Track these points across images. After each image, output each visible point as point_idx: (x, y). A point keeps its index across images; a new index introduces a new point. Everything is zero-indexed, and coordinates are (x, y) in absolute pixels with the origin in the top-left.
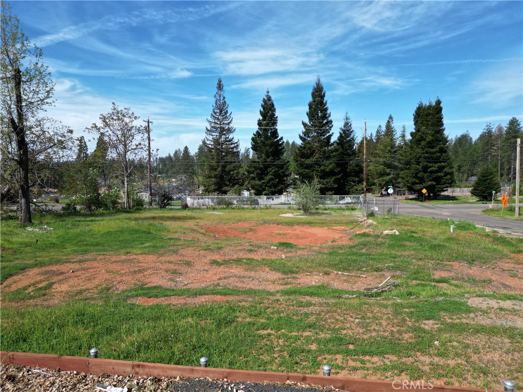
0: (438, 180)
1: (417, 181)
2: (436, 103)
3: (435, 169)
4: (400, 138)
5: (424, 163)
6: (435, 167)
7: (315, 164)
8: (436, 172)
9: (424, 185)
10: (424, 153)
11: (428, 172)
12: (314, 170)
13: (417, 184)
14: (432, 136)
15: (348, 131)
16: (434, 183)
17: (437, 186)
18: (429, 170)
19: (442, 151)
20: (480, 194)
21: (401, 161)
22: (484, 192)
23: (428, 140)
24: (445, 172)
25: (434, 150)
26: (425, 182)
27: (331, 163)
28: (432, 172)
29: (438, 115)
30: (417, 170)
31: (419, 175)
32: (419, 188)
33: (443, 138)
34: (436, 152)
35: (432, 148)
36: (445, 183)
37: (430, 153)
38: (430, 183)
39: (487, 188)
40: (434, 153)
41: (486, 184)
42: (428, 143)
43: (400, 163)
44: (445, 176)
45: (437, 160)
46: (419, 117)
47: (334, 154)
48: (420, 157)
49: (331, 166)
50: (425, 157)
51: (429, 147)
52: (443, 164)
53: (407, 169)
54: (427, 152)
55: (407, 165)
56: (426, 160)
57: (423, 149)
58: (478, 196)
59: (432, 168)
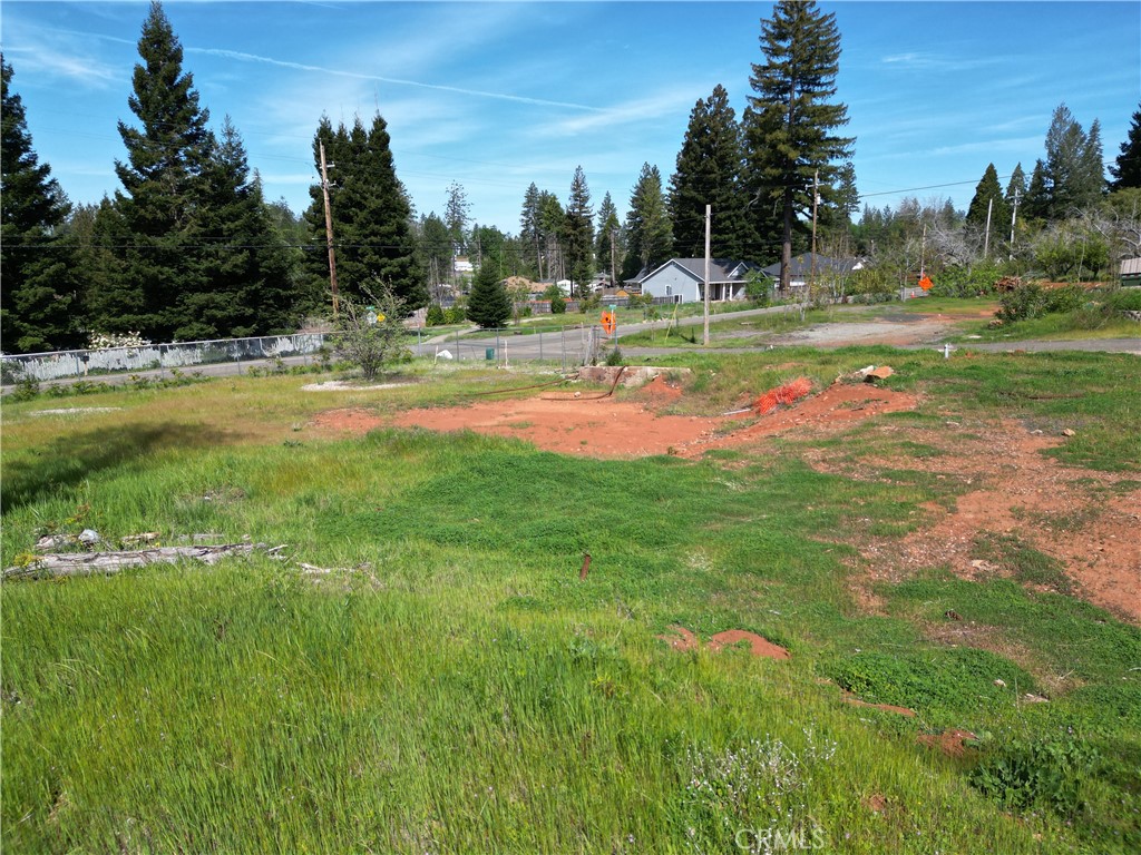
2: (375, 124)
3: (394, 269)
5: (370, 257)
6: (393, 265)
8: (396, 276)
10: (367, 236)
11: (380, 276)
14: (378, 197)
18: (382, 272)
19: (401, 230)
22: (491, 315)
23: (373, 206)
24: (413, 277)
25: (383, 229)
28: (390, 277)
34: (392, 233)
35: (381, 223)
37: (382, 236)
39: (496, 305)
40: (388, 235)
41: (492, 300)
42: (373, 212)
45: (392, 254)
48: (359, 243)
50: (372, 243)
51: (376, 223)
52: (406, 259)
53: (313, 271)
54: (374, 233)
55: (313, 261)
56: (373, 249)
57: (362, 226)
58: (479, 322)
59: (388, 268)
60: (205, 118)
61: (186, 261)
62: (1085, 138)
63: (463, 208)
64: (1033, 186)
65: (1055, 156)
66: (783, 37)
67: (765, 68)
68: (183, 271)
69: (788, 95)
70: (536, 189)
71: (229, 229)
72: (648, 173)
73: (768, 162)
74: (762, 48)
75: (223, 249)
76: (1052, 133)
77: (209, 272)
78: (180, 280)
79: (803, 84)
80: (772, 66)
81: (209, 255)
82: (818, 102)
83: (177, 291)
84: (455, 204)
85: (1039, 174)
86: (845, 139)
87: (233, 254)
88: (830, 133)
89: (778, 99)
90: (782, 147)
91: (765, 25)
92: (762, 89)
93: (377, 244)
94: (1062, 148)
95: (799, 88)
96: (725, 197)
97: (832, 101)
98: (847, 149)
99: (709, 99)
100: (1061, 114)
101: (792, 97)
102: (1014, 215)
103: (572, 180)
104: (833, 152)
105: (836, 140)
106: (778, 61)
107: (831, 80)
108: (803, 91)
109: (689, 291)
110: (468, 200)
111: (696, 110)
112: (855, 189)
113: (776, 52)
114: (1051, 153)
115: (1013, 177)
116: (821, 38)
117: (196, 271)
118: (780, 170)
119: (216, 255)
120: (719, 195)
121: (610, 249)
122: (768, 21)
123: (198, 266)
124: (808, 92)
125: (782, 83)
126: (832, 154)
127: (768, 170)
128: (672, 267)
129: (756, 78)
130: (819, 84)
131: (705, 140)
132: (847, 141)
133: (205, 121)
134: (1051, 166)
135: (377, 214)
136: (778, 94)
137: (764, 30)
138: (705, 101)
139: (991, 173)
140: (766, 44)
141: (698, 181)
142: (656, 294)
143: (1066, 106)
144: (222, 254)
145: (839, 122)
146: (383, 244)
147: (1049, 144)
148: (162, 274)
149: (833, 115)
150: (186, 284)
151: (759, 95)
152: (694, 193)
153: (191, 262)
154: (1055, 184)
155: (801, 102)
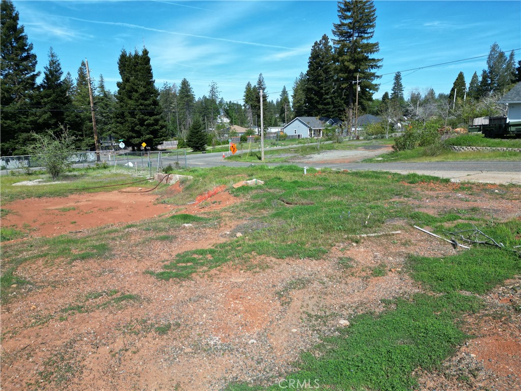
0: (155, 133)
1: (134, 135)
2: (143, 52)
3: (151, 122)
4: (98, 89)
5: (139, 116)
6: (151, 120)
7: (20, 113)
8: (152, 125)
9: (143, 138)
10: (138, 106)
11: (144, 125)
12: (20, 121)
13: (134, 138)
14: (144, 87)
15: (56, 72)
16: (152, 136)
17: (154, 140)
18: (146, 123)
19: (155, 103)
20: (194, 145)
21: (104, 115)
22: (197, 144)
23: (141, 91)
24: (161, 125)
25: (148, 102)
26: (143, 135)
27: (46, 112)
28: (149, 125)
29: (148, 66)
30: (133, 123)
31: (136, 128)
32: (137, 142)
33: (155, 90)
34: (150, 105)
35: (146, 100)
36: (161, 136)
37: (145, 106)
38: (148, 136)
39: (199, 139)
40: (149, 105)
41: (197, 136)
42: (141, 94)
43: (102, 116)
44: (161, 129)
45: (151, 114)
46: (124, 65)
47: (46, 100)
48: (135, 109)
49: (46, 116)
50: (140, 109)
51: (143, 99)
52: (158, 117)
53: (118, 122)
54: (141, 105)
55: (118, 118)
56: (141, 112)
57: (137, 101)
58: (192, 147)
59: (148, 121)
60: (31, 48)
61: (20, 117)
62: (506, 59)
63: (217, 93)
64: (482, 82)
65: (491, 68)
66: (348, 10)
67: (340, 25)
68: (18, 122)
69: (351, 39)
70: (250, 85)
71: (44, 102)
72: (303, 77)
73: (341, 70)
74: (339, 16)
75: (39, 111)
76: (490, 58)
77: (32, 122)
78: (16, 126)
79: (359, 33)
80: (342, 25)
81: (32, 114)
82: (365, 41)
83: (15, 132)
84: (213, 91)
85: (485, 76)
86: (378, 60)
87: (44, 114)
88: (371, 56)
89: (346, 40)
90: (346, 63)
91: (339, 5)
92: (338, 35)
93: (143, 109)
94: (495, 64)
95: (357, 35)
96: (327, 88)
97: (371, 41)
98: (379, 64)
99: (320, 41)
100: (494, 48)
101: (353, 39)
102: (465, 96)
103: (258, 80)
104: (372, 66)
105: (373, 60)
106: (346, 22)
107: (372, 31)
108: (358, 36)
109: (305, 132)
110: (219, 90)
111: (314, 46)
112: (401, 84)
113: (345, 18)
114: (489, 67)
115: (473, 78)
116: (366, 11)
117: (25, 122)
118: (346, 74)
119: (35, 115)
120: (325, 87)
121: (284, 112)
122: (341, 3)
123: (26, 120)
124: (361, 36)
125: (348, 32)
126: (372, 67)
127: (340, 74)
128: (297, 121)
129: (335, 30)
130: (367, 33)
131: (318, 60)
132: (379, 60)
133: (32, 49)
134: (490, 73)
135: (143, 95)
136: (346, 38)
137: (339, 7)
138: (319, 42)
139: (461, 76)
140: (340, 14)
141: (315, 80)
142: (288, 134)
143: (497, 43)
144: (38, 114)
145: (375, 51)
146: (146, 109)
147: (488, 62)
148: (5, 123)
149: (372, 48)
150: (20, 128)
151: (337, 38)
152: (313, 86)
153: (23, 118)
154: (491, 81)
155: (356, 41)
